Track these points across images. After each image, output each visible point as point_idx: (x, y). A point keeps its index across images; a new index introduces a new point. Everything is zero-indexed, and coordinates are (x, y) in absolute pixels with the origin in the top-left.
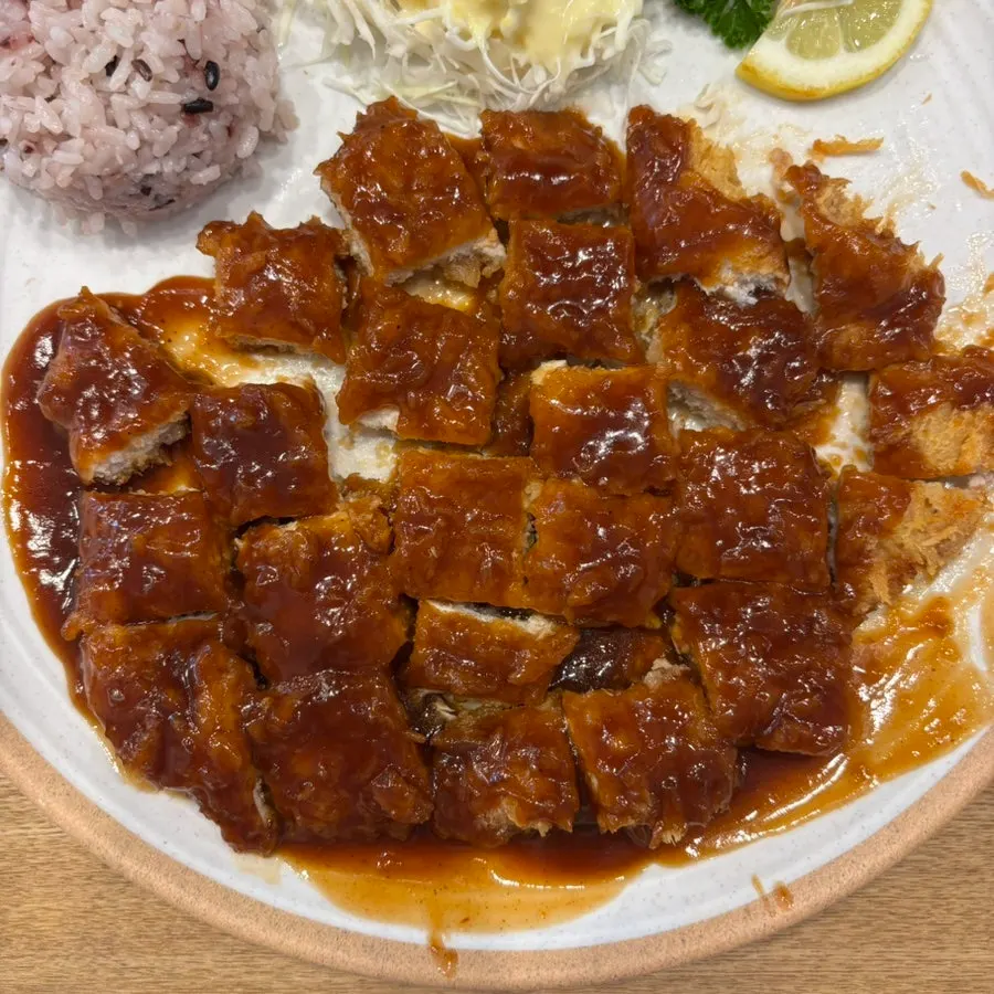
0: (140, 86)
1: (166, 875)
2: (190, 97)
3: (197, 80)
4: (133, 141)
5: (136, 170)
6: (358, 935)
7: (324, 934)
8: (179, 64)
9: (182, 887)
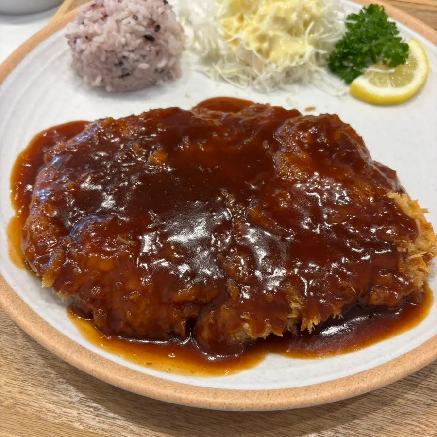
0: (133, 22)
1: (8, 295)
2: (148, 33)
3: (152, 29)
4: (123, 40)
5: (120, 52)
6: (90, 351)
7: (73, 344)
8: (148, 21)
9: (13, 301)
